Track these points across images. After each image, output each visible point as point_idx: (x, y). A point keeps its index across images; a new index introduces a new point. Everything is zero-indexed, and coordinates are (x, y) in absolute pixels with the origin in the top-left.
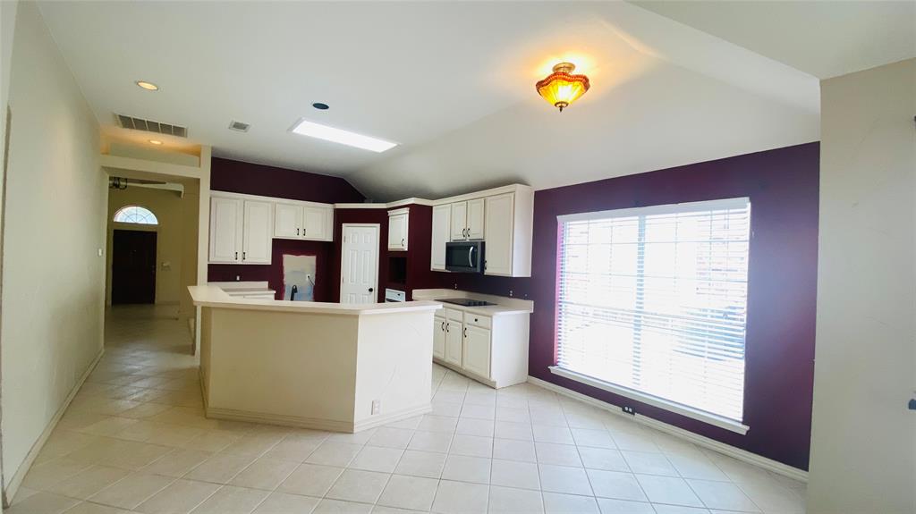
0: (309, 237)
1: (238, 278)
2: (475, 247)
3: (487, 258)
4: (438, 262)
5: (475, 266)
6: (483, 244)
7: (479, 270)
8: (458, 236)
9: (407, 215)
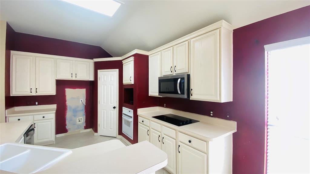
0: (79, 78)
1: (37, 103)
2: (183, 79)
3: (192, 86)
4: (154, 90)
5: (183, 93)
6: (189, 76)
7: (185, 96)
8: (166, 72)
9: (133, 61)
